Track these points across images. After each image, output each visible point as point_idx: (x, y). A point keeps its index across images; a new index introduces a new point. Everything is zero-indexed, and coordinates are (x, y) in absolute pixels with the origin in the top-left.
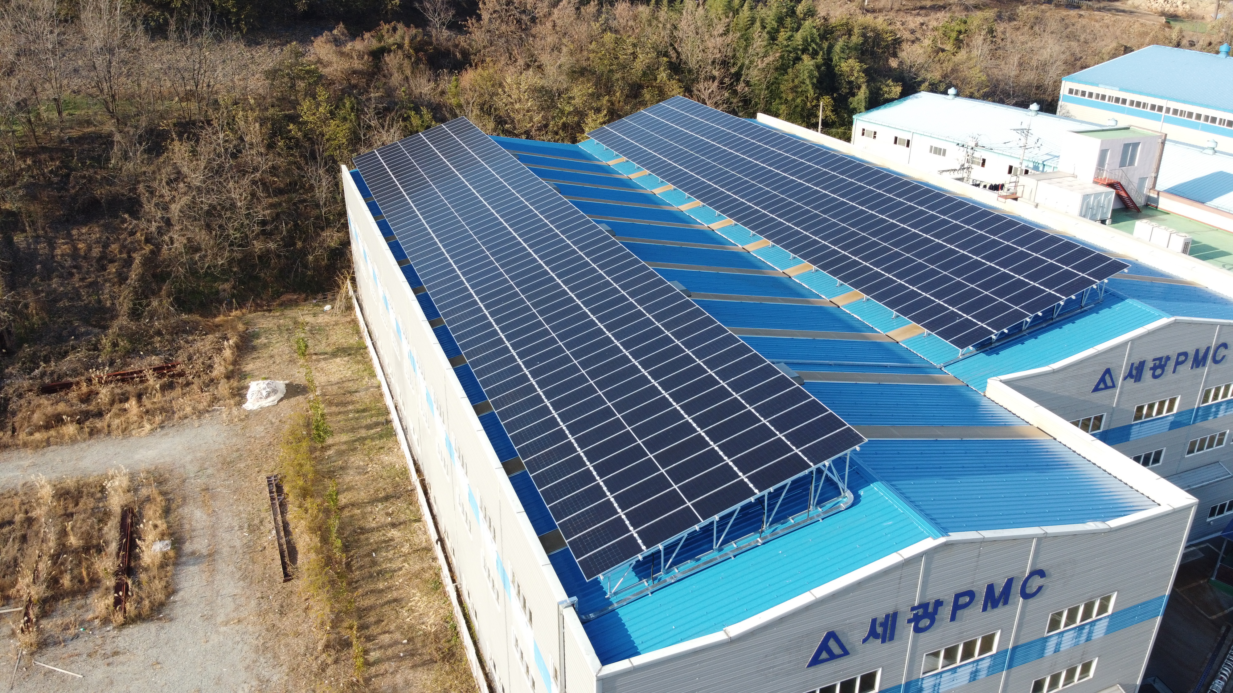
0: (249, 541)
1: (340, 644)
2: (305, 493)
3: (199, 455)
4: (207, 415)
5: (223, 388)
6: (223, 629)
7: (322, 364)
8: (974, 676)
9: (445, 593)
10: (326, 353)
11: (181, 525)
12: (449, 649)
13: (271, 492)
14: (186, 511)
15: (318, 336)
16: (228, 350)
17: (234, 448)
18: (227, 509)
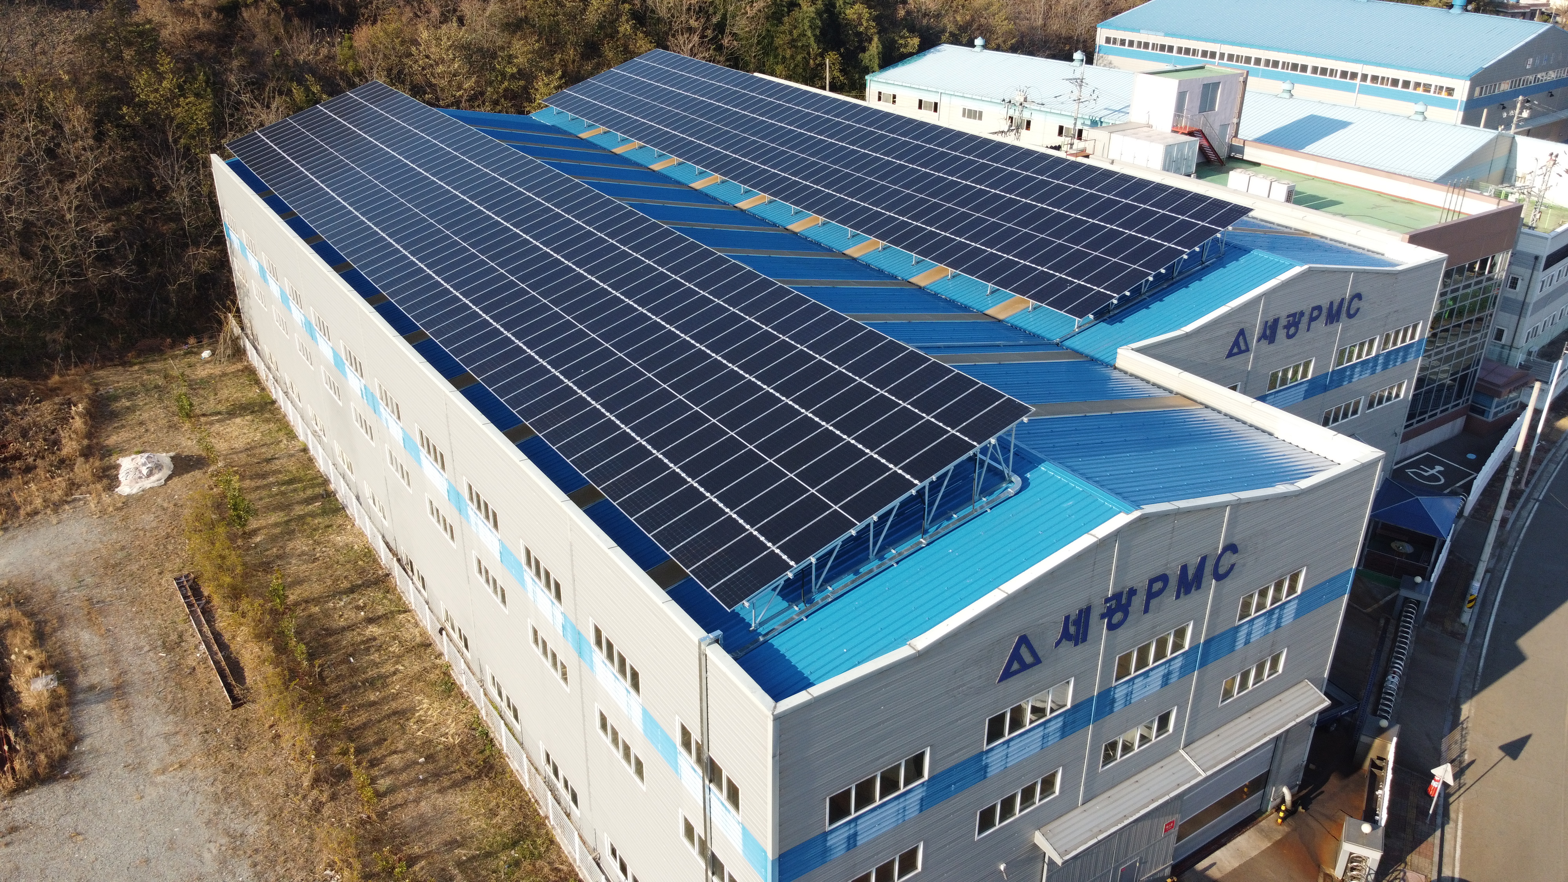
0: (170, 663)
1: (334, 776)
2: (235, 594)
3: (67, 560)
4: (67, 507)
5: (82, 470)
6: (160, 779)
7: (217, 427)
8: (1166, 678)
9: (462, 694)
10: (219, 413)
11: (66, 653)
12: (484, 761)
13: (185, 597)
14: (67, 634)
15: (201, 392)
16: (77, 418)
17: (118, 546)
18: (127, 626)
